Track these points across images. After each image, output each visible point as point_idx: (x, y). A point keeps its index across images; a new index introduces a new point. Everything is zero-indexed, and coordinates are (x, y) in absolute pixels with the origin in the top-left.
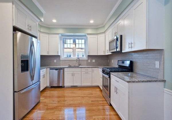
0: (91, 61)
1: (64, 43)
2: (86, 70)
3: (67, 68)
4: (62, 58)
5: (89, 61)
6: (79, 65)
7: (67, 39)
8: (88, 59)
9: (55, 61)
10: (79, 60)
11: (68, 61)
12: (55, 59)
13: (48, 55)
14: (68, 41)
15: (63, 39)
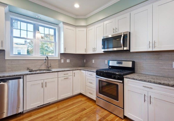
0: (65, 61)
2: (64, 74)
5: (62, 61)
8: (61, 59)
10: (48, 60)
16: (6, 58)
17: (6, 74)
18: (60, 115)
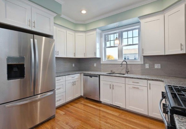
1: (106, 40)
3: (105, 75)
4: (103, 60)
5: (147, 66)
6: (127, 72)
7: (110, 34)
9: (95, 65)
10: (127, 64)
11: (110, 65)
12: (96, 63)
13: (85, 57)
14: (112, 37)
15: (105, 35)
16: (101, 63)
17: (92, 73)
18: (111, 121)
